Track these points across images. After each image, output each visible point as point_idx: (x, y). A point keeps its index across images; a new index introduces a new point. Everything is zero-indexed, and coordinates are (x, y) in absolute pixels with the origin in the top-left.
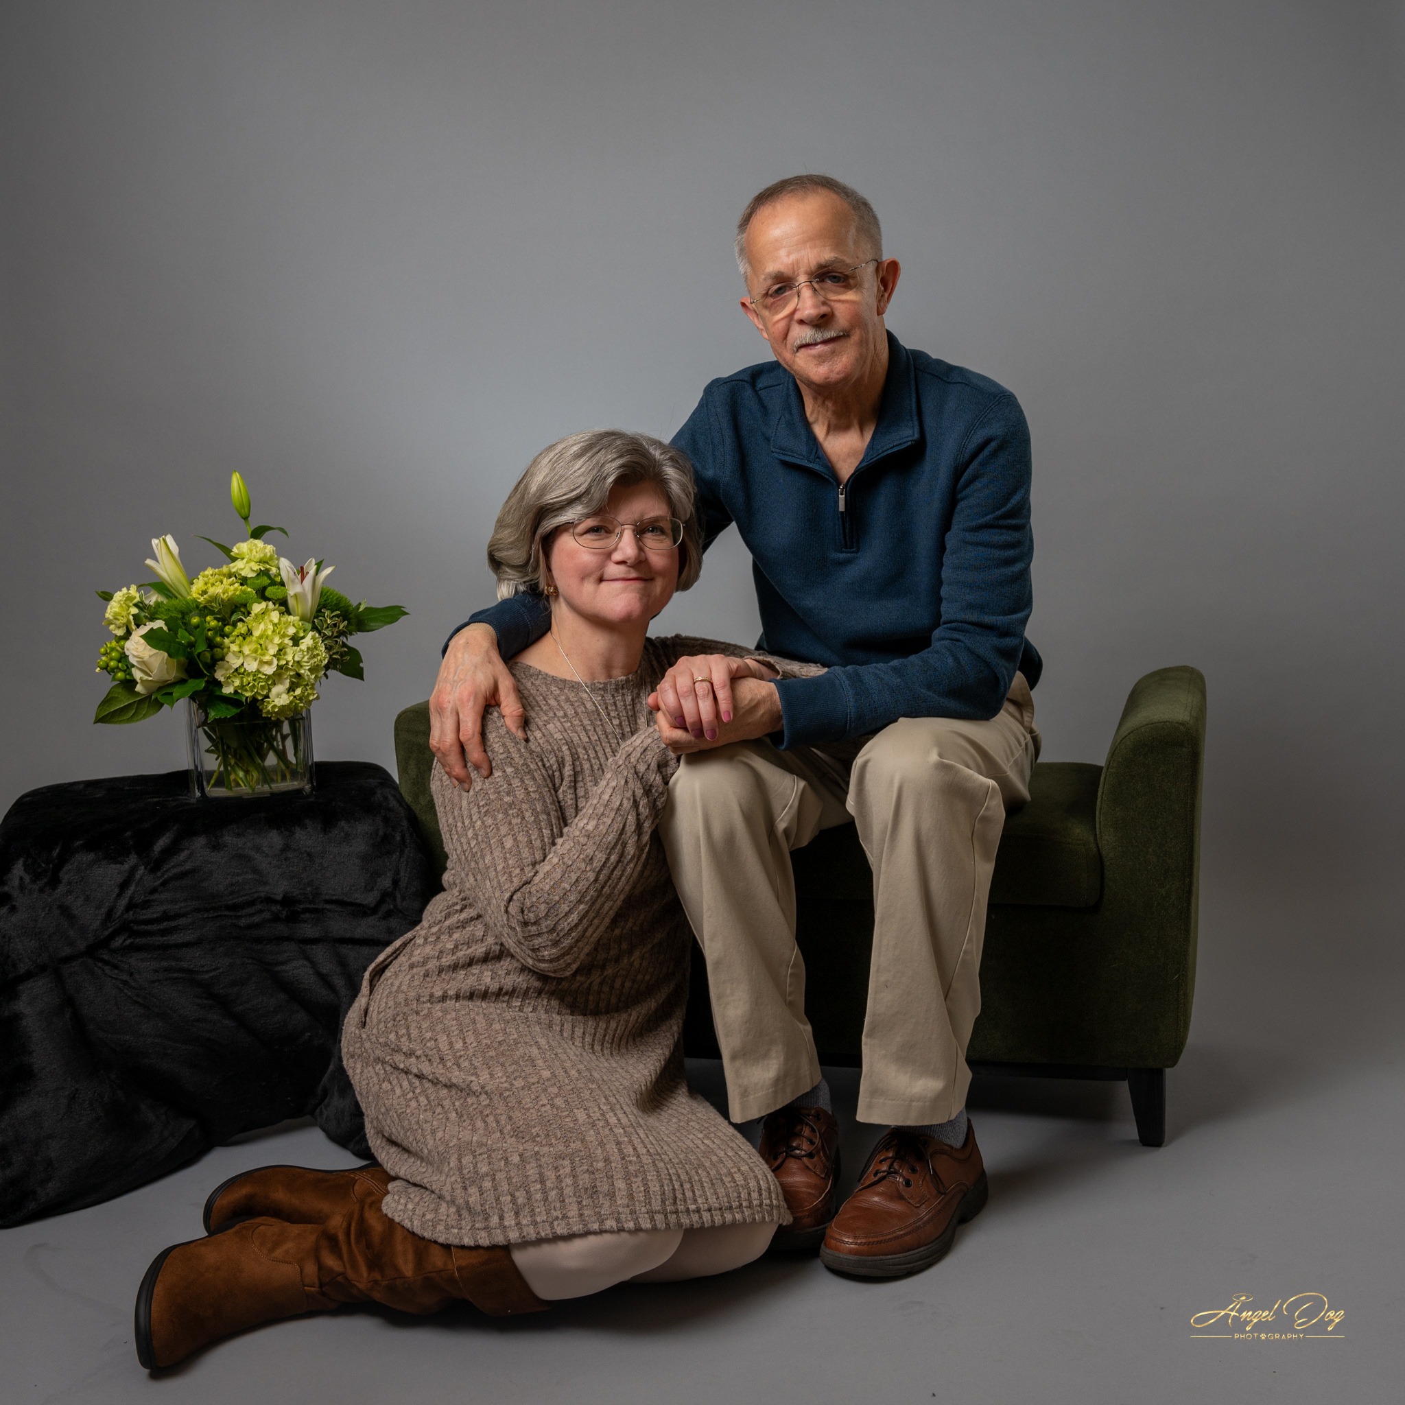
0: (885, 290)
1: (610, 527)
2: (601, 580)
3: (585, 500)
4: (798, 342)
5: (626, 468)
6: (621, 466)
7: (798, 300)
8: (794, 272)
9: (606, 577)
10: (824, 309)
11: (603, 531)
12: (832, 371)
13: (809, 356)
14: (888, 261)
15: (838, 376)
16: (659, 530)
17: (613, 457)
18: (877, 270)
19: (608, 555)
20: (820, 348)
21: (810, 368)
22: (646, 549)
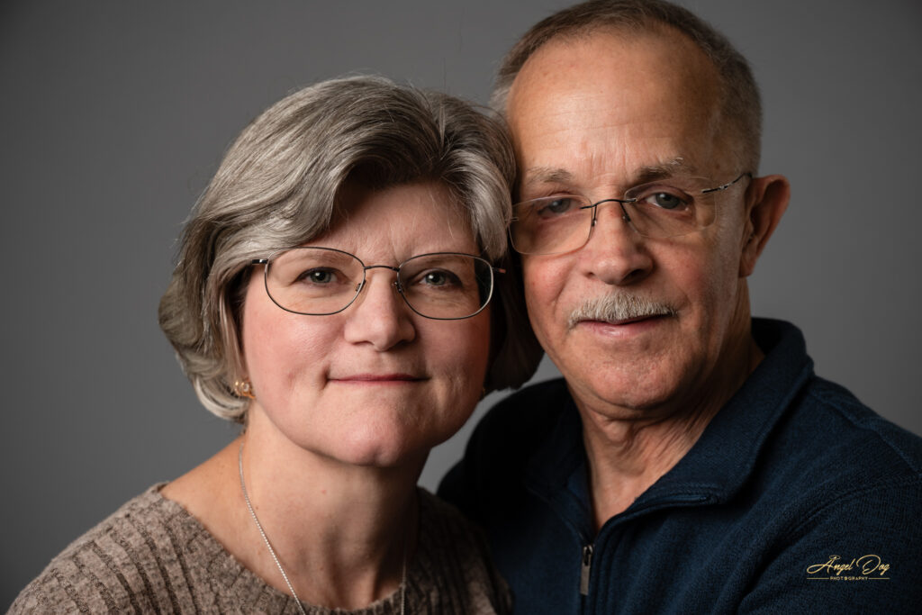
0: (757, 231)
1: (345, 270)
2: (326, 378)
3: (289, 207)
4: (579, 313)
5: (371, 147)
6: (363, 143)
7: (592, 232)
8: (591, 176)
9: (333, 374)
10: (639, 261)
11: (334, 278)
12: (634, 383)
13: (597, 344)
14: (772, 180)
15: (646, 394)
16: (447, 280)
17: (348, 126)
18: (748, 194)
19: (339, 332)
20: (618, 332)
21: (594, 366)
22: (419, 320)
